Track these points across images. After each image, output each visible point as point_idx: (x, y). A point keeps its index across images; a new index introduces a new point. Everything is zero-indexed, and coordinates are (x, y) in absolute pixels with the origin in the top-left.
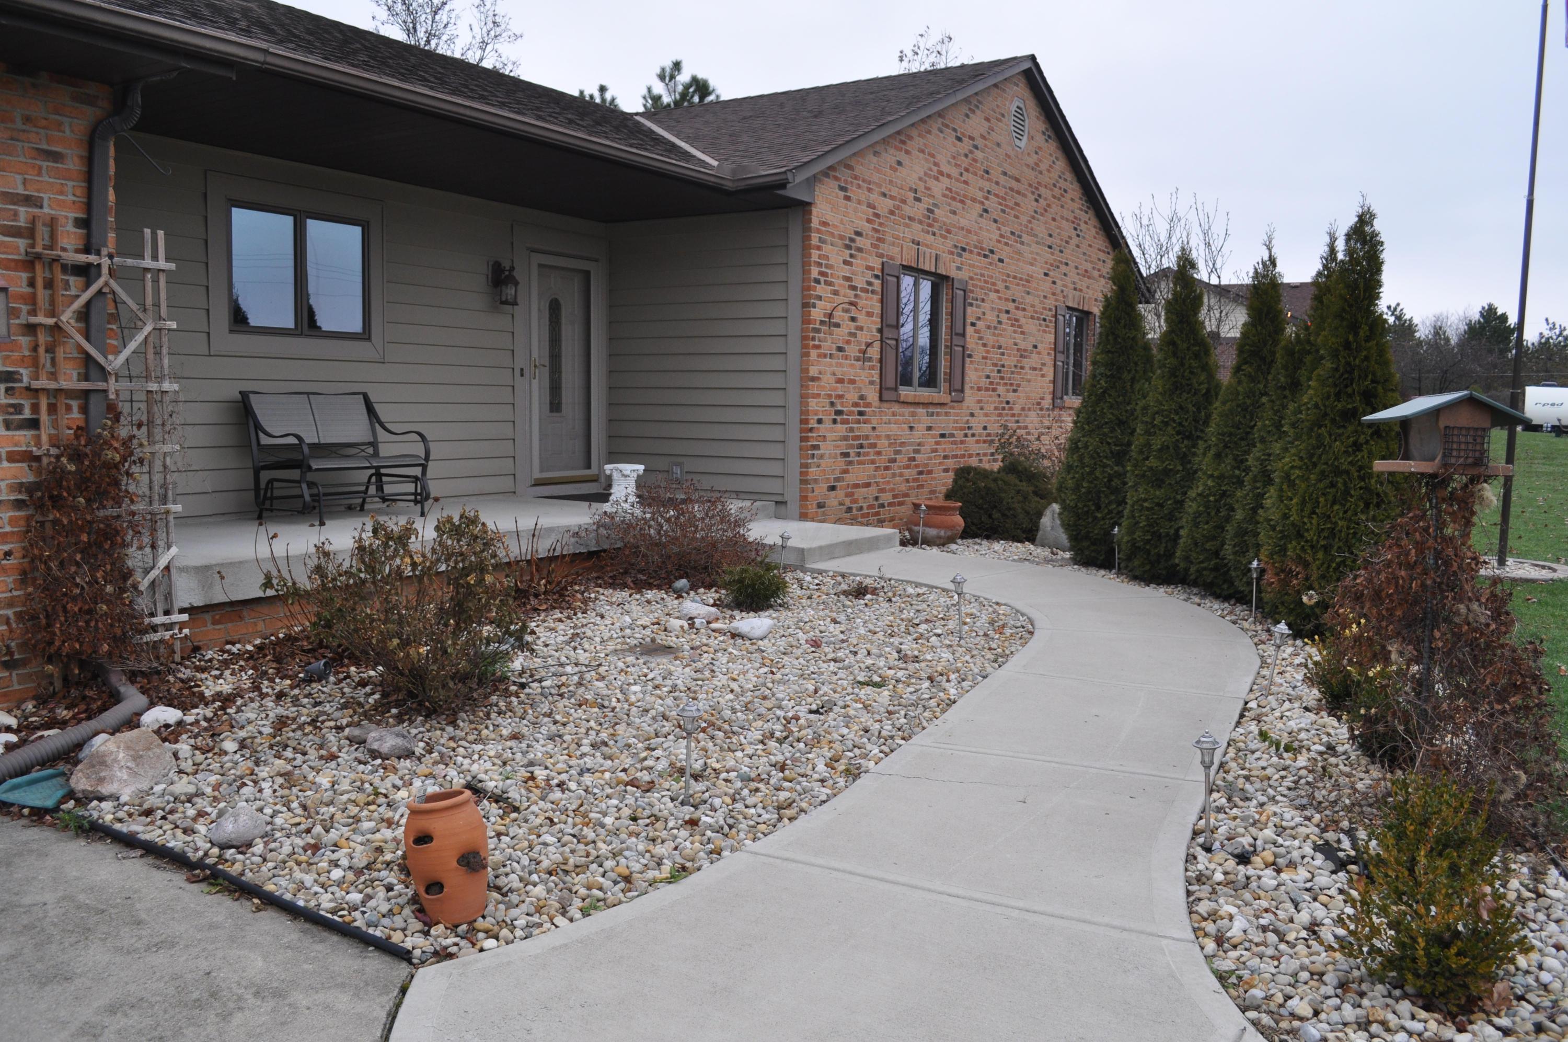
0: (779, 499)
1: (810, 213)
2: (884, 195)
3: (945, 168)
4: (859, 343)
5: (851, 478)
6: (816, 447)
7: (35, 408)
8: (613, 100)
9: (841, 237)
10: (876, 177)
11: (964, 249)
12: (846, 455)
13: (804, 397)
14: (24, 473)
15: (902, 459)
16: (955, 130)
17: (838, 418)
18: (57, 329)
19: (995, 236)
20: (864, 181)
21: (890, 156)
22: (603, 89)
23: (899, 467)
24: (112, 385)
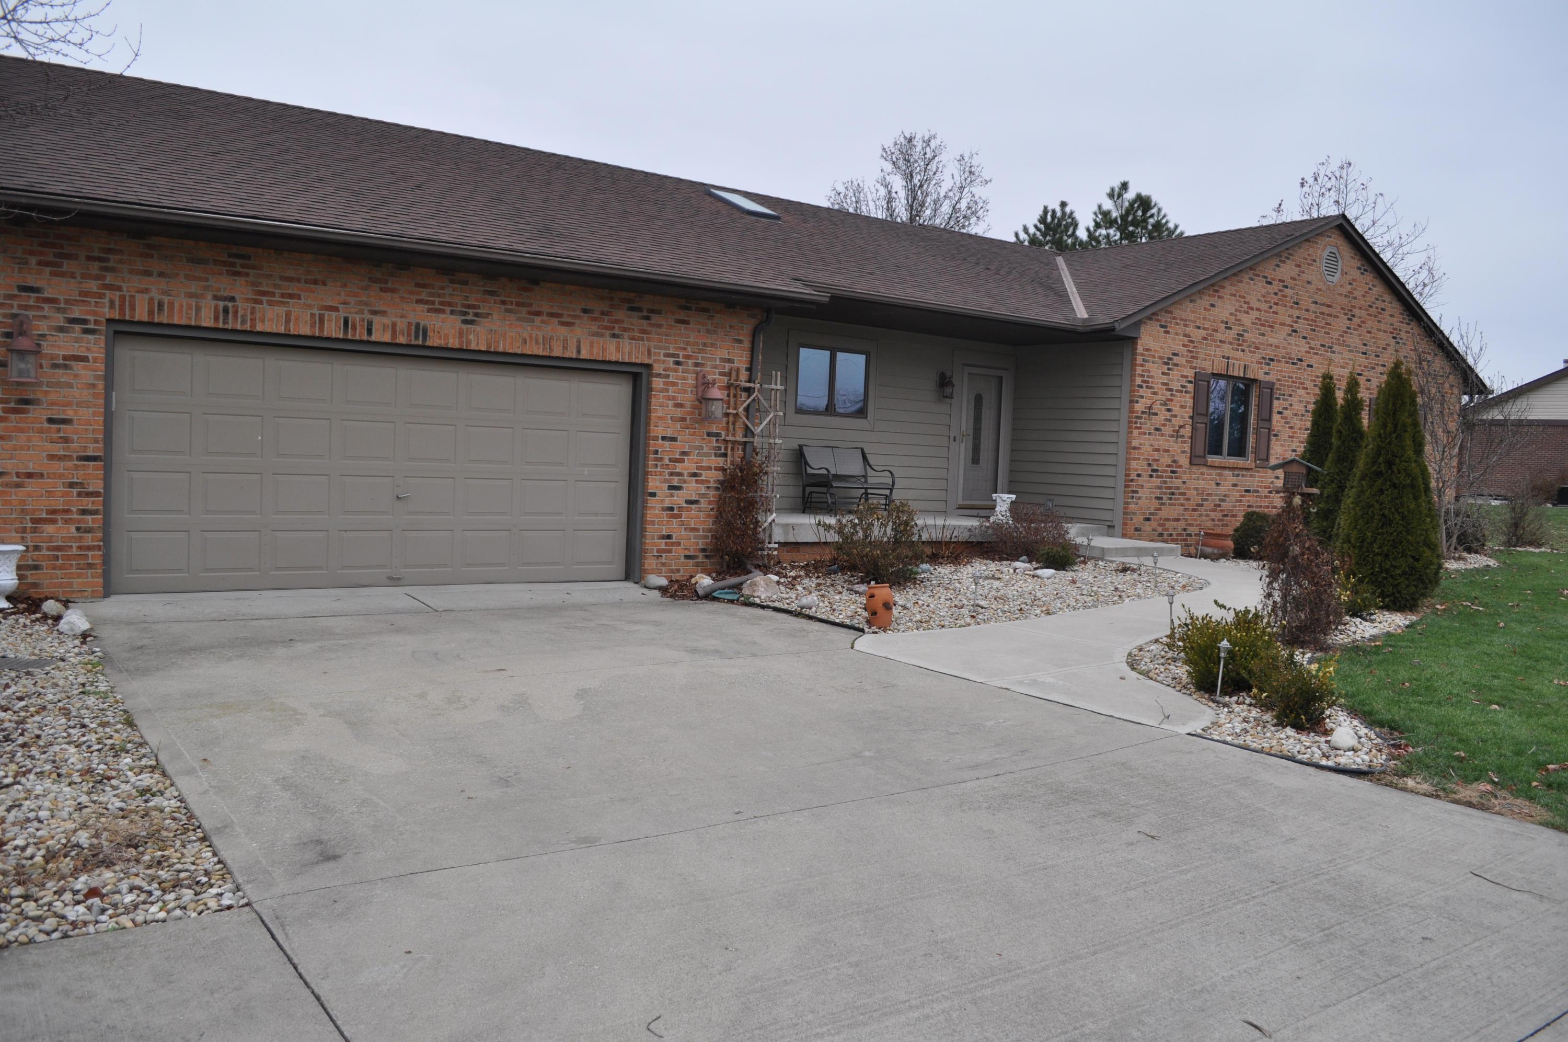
0: (1109, 524)
1: (1136, 344)
2: (1199, 328)
3: (1255, 304)
4: (1173, 426)
5: (1163, 514)
6: (1136, 492)
7: (726, 448)
8: (1072, 213)
9: (1161, 358)
10: (1192, 317)
11: (1272, 360)
12: (1160, 498)
13: (1128, 459)
14: (720, 476)
15: (1209, 505)
16: (1265, 277)
17: (1154, 474)
18: (736, 415)
19: (1306, 348)
20: (1181, 320)
21: (1205, 301)
22: (1063, 205)
23: (1206, 510)
24: (756, 440)
